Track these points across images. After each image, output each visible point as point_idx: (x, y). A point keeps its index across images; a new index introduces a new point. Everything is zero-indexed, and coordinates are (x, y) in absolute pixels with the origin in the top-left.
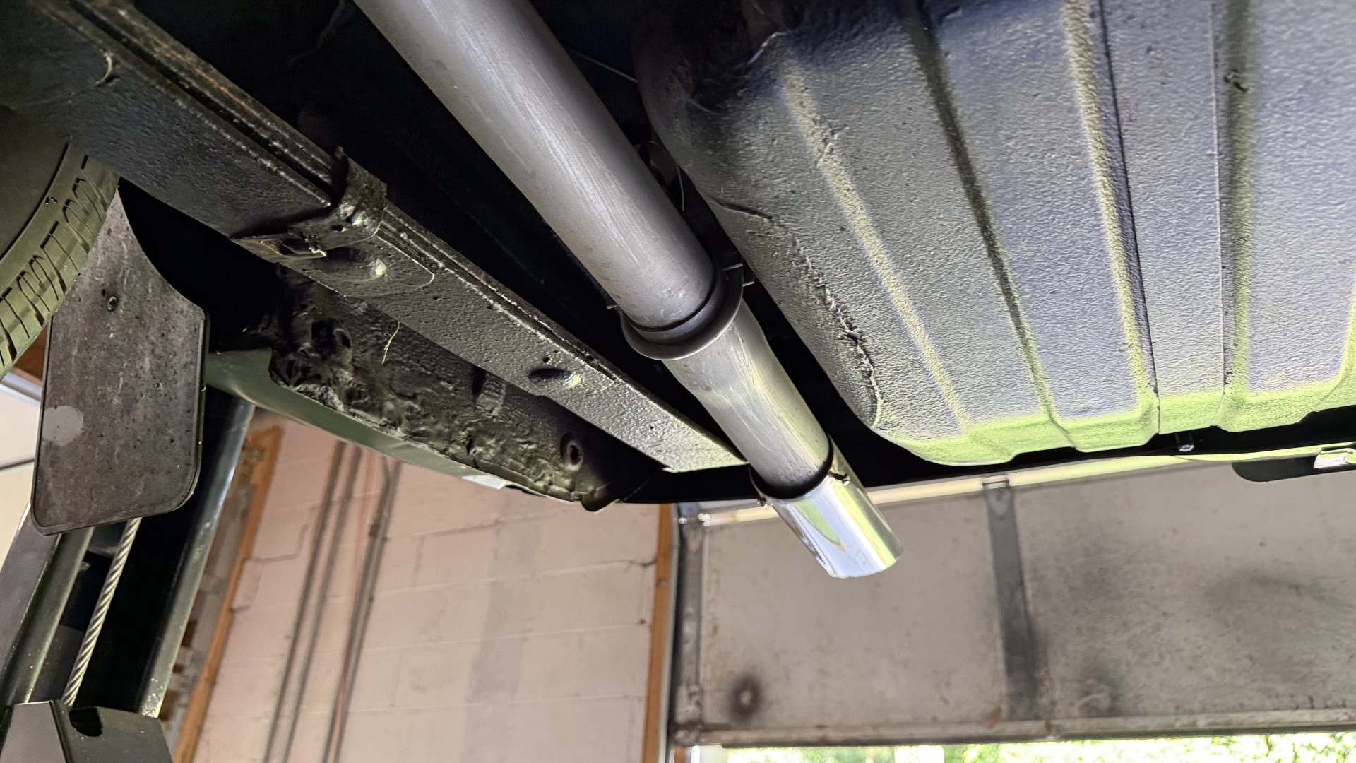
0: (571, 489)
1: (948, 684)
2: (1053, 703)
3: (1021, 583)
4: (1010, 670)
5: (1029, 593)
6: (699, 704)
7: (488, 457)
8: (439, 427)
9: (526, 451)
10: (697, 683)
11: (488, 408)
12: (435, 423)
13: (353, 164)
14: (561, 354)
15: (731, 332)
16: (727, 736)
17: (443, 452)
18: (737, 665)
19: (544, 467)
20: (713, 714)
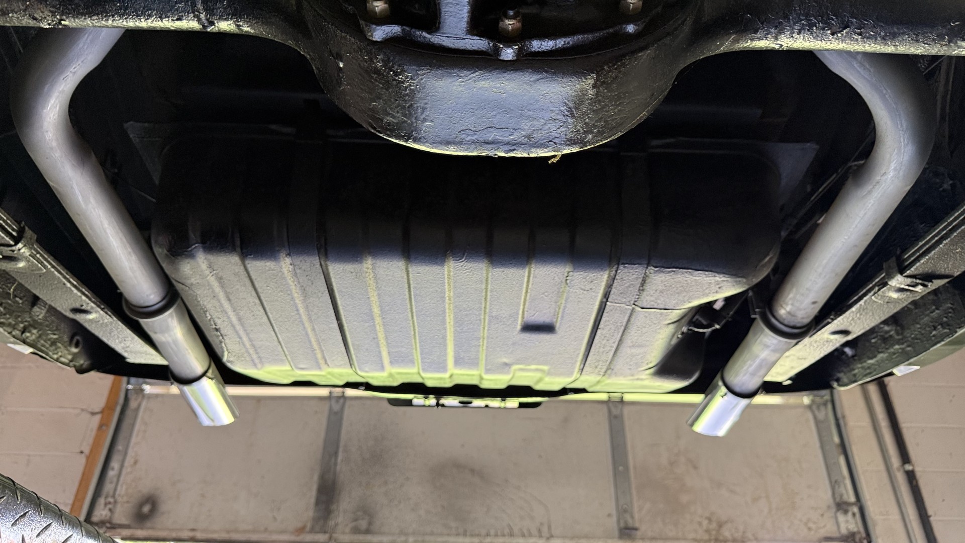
0: (71, 361)
1: (279, 509)
2: (337, 525)
3: (336, 453)
4: (317, 503)
5: (340, 458)
6: (110, 510)
7: (31, 339)
8: (10, 320)
9: (52, 338)
10: (113, 496)
11: (38, 314)
12: (9, 318)
13: (27, 228)
14: (89, 304)
15: (171, 313)
16: (126, 532)
17: (10, 333)
18: (146, 487)
19: (59, 348)
20: (120, 517)
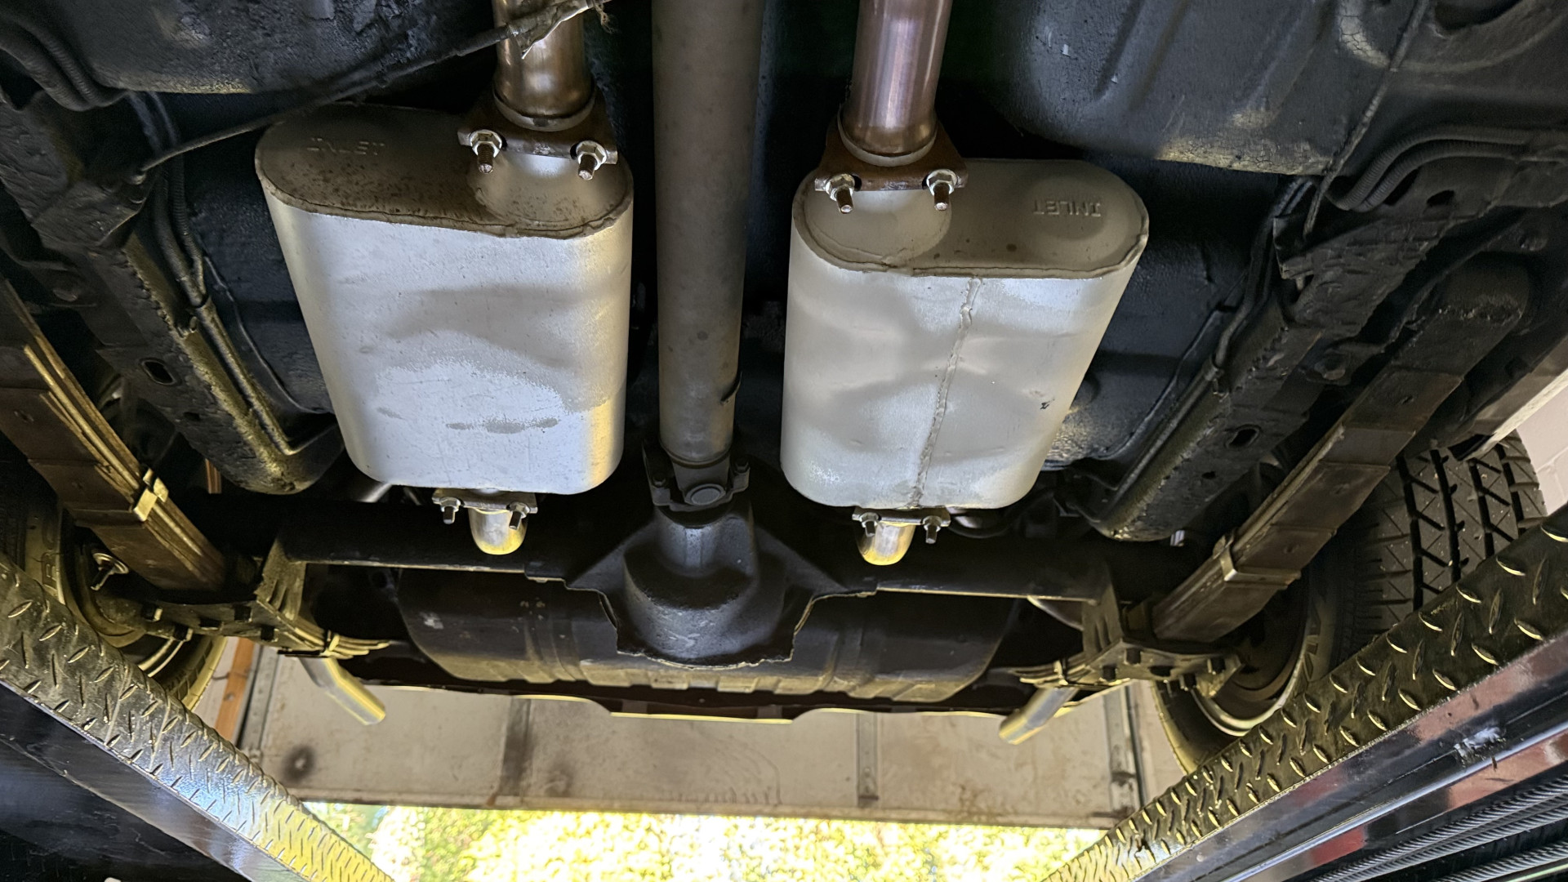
1: (460, 766)
2: (529, 786)
4: (506, 760)
10: (259, 748)
18: (297, 739)
